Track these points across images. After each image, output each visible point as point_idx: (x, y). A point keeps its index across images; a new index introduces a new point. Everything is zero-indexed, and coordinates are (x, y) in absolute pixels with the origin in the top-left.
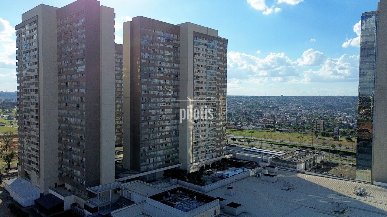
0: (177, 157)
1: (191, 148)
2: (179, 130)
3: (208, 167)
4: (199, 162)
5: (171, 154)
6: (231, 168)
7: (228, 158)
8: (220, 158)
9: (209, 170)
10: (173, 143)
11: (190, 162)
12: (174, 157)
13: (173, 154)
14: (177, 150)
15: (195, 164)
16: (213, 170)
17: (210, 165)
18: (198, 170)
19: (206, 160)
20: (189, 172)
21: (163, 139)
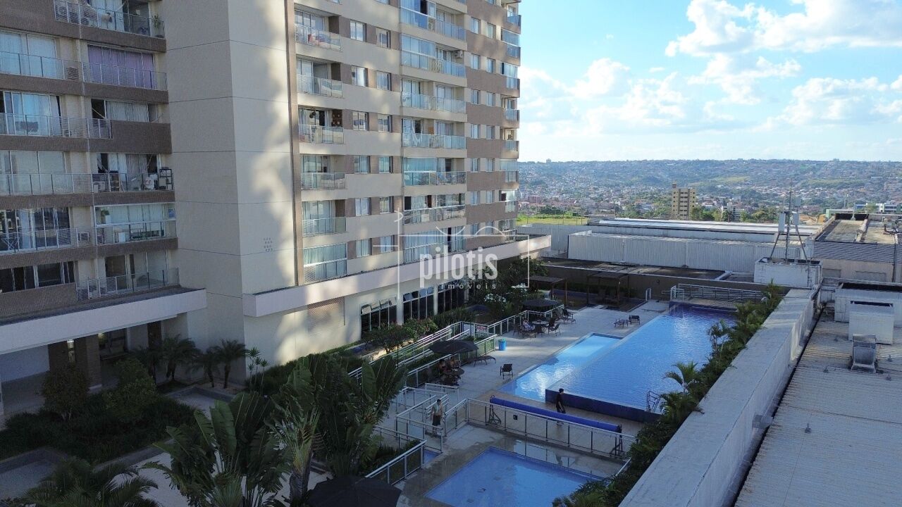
0: (157, 242)
4: (352, 280)
5: (84, 201)
7: (530, 258)
9: (439, 334)
10: (98, 108)
11: (277, 270)
12: (122, 238)
13: (108, 207)
14: (147, 179)
15: (325, 292)
16: (468, 330)
17: (431, 298)
18: (348, 335)
19: (404, 264)
20: (258, 362)
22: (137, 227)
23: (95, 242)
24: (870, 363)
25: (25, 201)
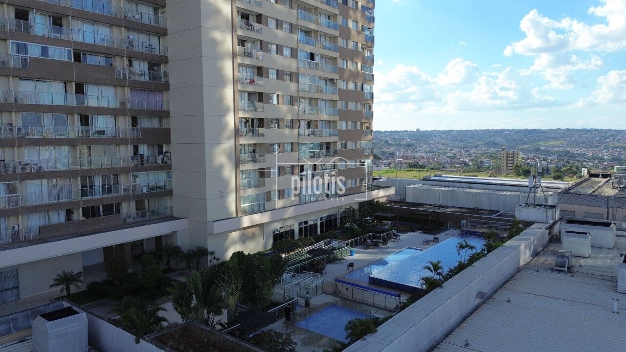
0: (162, 192)
1: (228, 144)
2: (165, 60)
4: (268, 214)
5: (126, 171)
7: (381, 200)
9: (316, 246)
10: (134, 121)
11: (225, 208)
12: (145, 190)
13: (138, 174)
14: (158, 158)
15: (252, 221)
16: (335, 243)
17: (316, 225)
18: (265, 246)
19: (299, 204)
20: (214, 258)
21: (62, 85)
22: (152, 184)
23: (131, 192)
24: (564, 267)
25: (97, 171)
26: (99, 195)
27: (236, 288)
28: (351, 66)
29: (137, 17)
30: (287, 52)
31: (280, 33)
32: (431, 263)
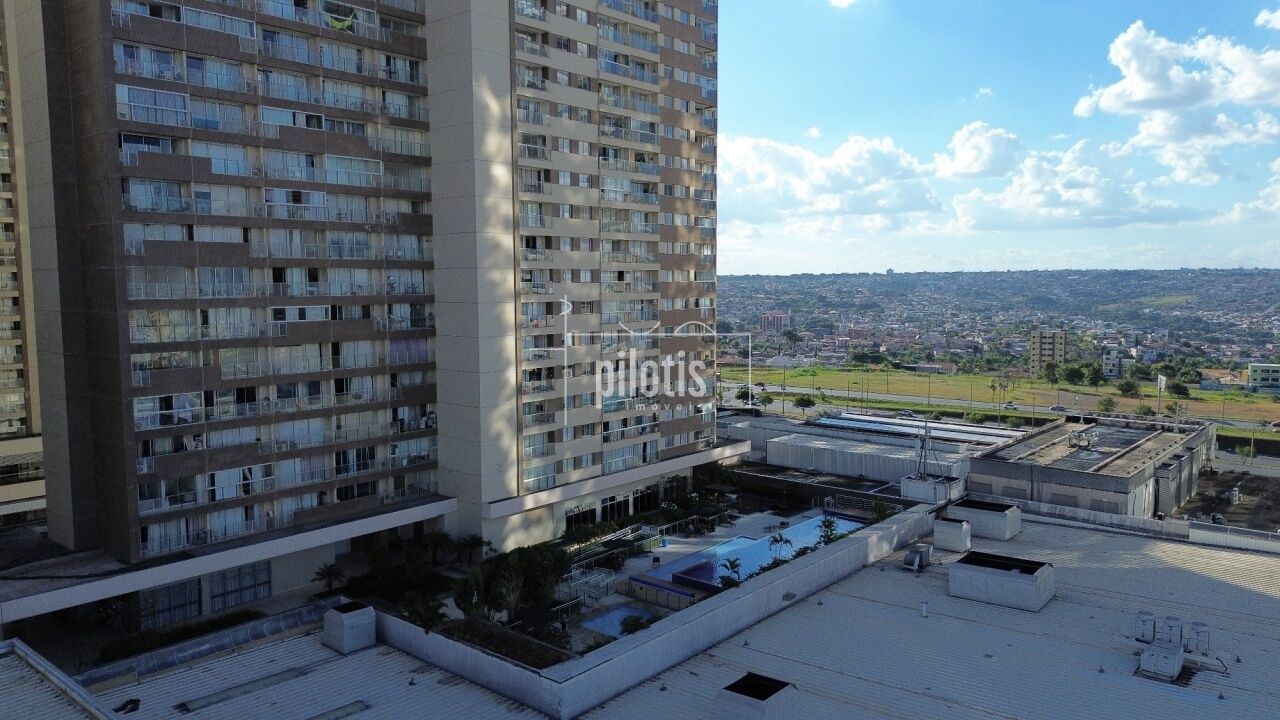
0: (425, 463)
1: (508, 406)
2: (431, 299)
3: (615, 512)
4: (558, 490)
5: (384, 440)
6: (745, 519)
7: (727, 462)
8: (682, 466)
9: (620, 534)
10: (394, 378)
11: (504, 486)
12: (405, 463)
13: (398, 444)
14: (421, 421)
15: (537, 501)
16: (645, 530)
17: (626, 502)
18: (555, 533)
19: (603, 475)
20: (491, 549)
21: (317, 346)
22: (414, 454)
23: (389, 467)
25: (352, 444)
26: (353, 473)
27: (517, 585)
28: (679, 277)
29: (399, 254)
30: (585, 276)
31: (576, 255)
32: (728, 560)
